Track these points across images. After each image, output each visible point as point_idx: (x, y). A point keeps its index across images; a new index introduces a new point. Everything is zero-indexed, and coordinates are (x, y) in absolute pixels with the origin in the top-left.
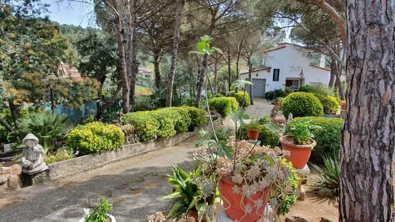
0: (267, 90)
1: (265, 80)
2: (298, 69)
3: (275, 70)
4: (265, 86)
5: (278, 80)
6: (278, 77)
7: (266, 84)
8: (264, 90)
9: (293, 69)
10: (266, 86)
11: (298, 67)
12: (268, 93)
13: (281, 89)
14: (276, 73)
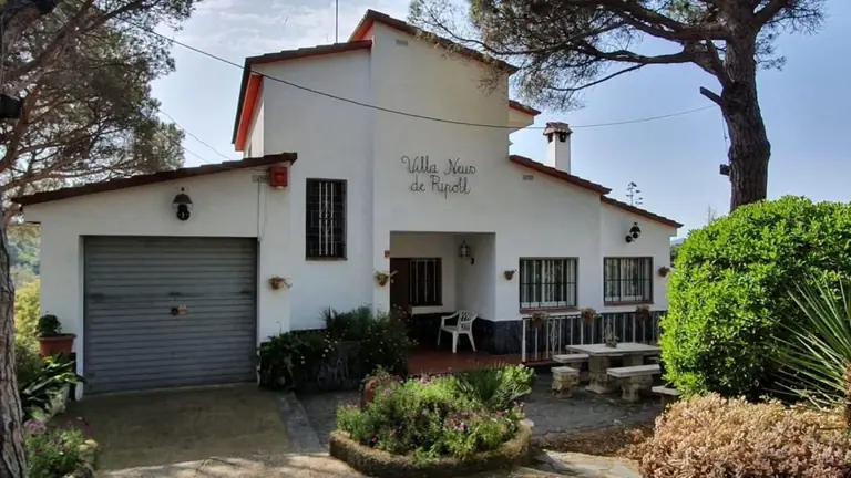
0: (276, 318)
1: (252, 244)
2: (452, 180)
3: (313, 186)
4: (252, 294)
5: (339, 252)
6: (340, 231)
7: (265, 274)
8: (251, 321)
9: (424, 178)
10: (265, 294)
11: (455, 170)
12: (281, 344)
13: (365, 312)
14: (326, 204)
